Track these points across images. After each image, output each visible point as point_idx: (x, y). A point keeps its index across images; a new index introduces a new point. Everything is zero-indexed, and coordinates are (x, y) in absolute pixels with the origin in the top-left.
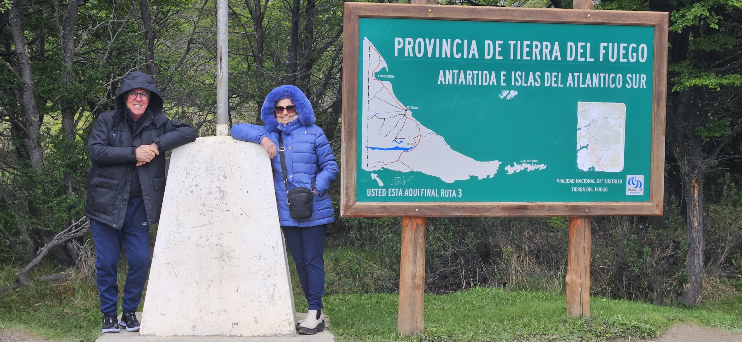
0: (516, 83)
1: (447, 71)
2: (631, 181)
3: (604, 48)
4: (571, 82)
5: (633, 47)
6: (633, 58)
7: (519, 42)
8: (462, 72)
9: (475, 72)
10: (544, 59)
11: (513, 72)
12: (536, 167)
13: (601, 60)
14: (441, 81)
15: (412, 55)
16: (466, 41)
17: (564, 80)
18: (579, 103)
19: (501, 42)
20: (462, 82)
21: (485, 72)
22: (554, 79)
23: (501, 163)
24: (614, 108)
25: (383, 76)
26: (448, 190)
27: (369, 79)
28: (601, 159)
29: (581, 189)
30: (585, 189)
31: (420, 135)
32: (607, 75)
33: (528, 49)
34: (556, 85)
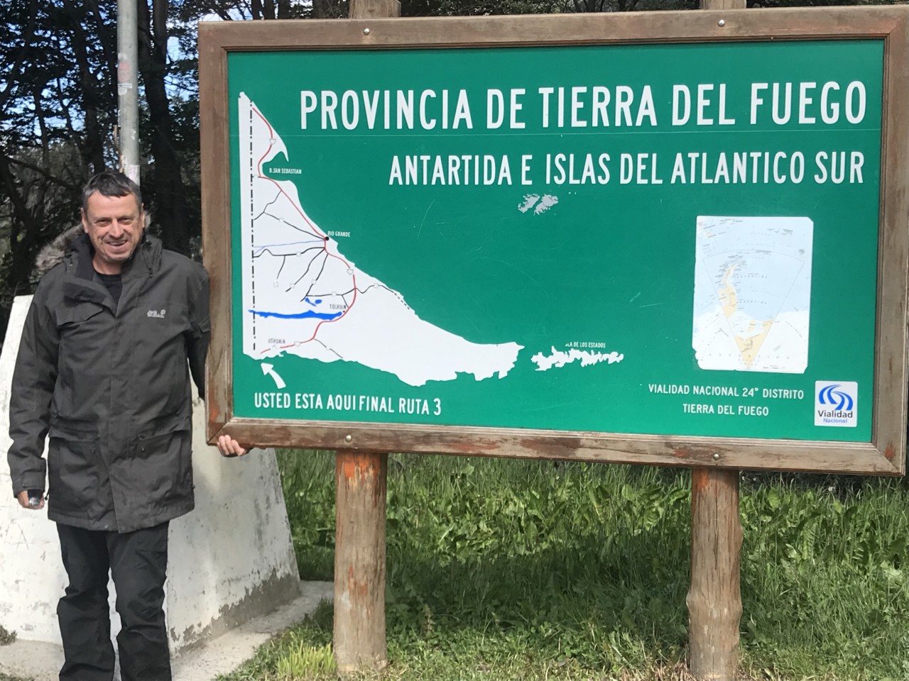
0: (556, 178)
1: (408, 158)
2: (825, 394)
3: (761, 93)
4: (682, 173)
5: (831, 90)
6: (830, 113)
7: (561, 90)
8: (438, 158)
9: (467, 158)
10: (618, 123)
11: (549, 156)
12: (601, 357)
14: (396, 179)
15: (334, 126)
16: (445, 93)
17: (665, 170)
18: (700, 219)
19: (522, 91)
20: (438, 179)
21: (486, 158)
22: (641, 167)
23: (522, 347)
24: (785, 230)
25: (279, 170)
26: (413, 400)
27: (252, 177)
28: (752, 344)
29: (705, 407)
30: (716, 409)
31: (355, 289)
32: (767, 154)
33: (581, 105)
34: (646, 182)
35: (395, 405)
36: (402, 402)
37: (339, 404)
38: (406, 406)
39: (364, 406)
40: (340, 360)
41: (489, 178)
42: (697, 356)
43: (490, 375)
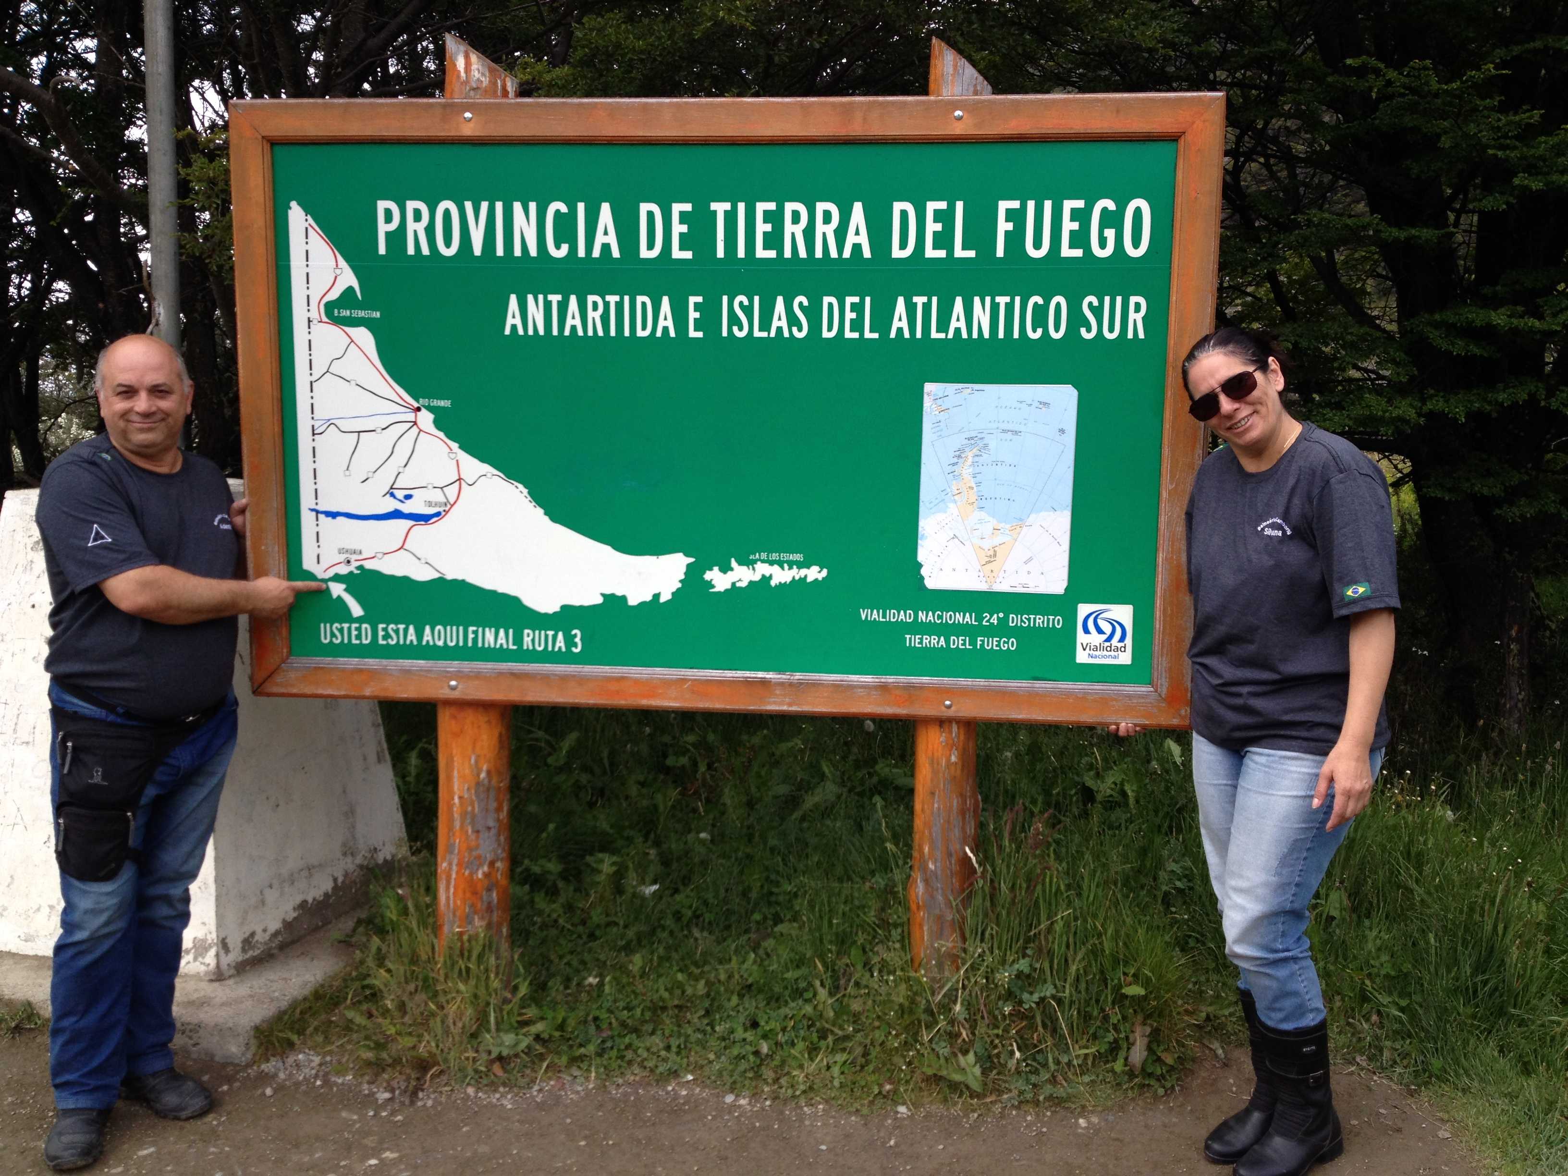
0: (735, 329)
1: (530, 298)
2: (1090, 622)
3: (1010, 215)
4: (904, 324)
5: (1105, 210)
6: (1103, 244)
7: (741, 206)
8: (573, 299)
9: (613, 299)
10: (819, 254)
11: (725, 299)
12: (795, 573)
13: (1000, 253)
14: (514, 327)
15: (426, 251)
16: (581, 207)
17: (882, 320)
18: (929, 387)
19: (688, 207)
20: (574, 328)
21: (640, 299)
22: (850, 315)
23: (692, 560)
24: (1041, 403)
25: (348, 312)
26: (543, 632)
27: (309, 321)
28: (995, 555)
29: (934, 640)
30: (947, 641)
31: (460, 479)
32: (1018, 299)
33: (768, 227)
34: (856, 335)
35: (518, 640)
36: (528, 635)
37: (439, 639)
38: (533, 640)
39: (475, 640)
40: (440, 578)
41: (644, 328)
42: (923, 572)
43: (648, 598)
